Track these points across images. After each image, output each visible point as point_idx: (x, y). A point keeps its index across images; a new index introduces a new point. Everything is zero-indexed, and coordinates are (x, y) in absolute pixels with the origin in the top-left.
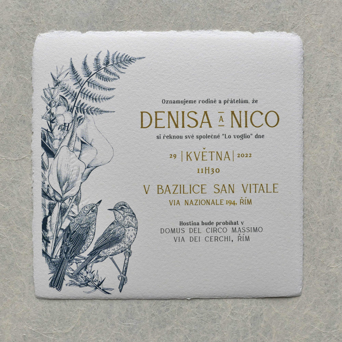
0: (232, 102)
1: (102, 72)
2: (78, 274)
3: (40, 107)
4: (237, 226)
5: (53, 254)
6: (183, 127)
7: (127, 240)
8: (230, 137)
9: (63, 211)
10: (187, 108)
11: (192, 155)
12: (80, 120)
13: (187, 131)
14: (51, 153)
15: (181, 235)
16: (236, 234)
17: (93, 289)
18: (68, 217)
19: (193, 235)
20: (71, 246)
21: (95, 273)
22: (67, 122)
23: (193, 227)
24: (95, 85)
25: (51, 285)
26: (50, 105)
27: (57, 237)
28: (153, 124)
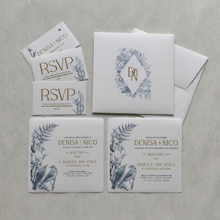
0: (84, 138)
1: (48, 129)
2: (40, 186)
3: (31, 139)
5: (33, 180)
6: (70, 144)
7: (54, 176)
8: (83, 147)
9: (37, 168)
10: (71, 139)
11: (73, 153)
12: (42, 142)
13: (72, 146)
14: (34, 152)
15: (69, 175)
16: (85, 175)
17: (45, 190)
18: (38, 170)
19: (73, 175)
21: (45, 185)
22: (38, 143)
23: (73, 172)
24: (46, 133)
25: (33, 189)
26: (34, 138)
27: (35, 175)
28: (62, 144)
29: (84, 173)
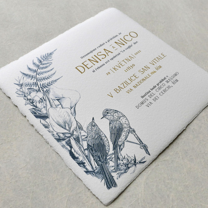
0: (111, 40)
1: (41, 66)
2: (118, 166)
4: (167, 79)
5: (92, 168)
6: (101, 60)
7: (125, 125)
8: (124, 51)
9: (77, 140)
10: (95, 53)
11: (116, 67)
12: (48, 91)
13: (104, 61)
14: (44, 117)
15: (148, 102)
16: (170, 83)
17: (134, 167)
18: (83, 140)
19: (153, 98)
20: (99, 154)
21: (126, 157)
22: (41, 97)
23: (149, 94)
24: (42, 73)
25: (109, 188)
26: (25, 96)
27: (87, 156)
28: (86, 68)
29: (168, 82)
